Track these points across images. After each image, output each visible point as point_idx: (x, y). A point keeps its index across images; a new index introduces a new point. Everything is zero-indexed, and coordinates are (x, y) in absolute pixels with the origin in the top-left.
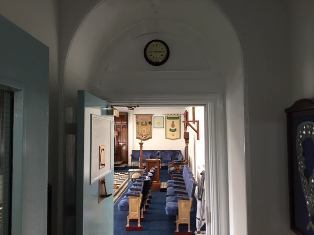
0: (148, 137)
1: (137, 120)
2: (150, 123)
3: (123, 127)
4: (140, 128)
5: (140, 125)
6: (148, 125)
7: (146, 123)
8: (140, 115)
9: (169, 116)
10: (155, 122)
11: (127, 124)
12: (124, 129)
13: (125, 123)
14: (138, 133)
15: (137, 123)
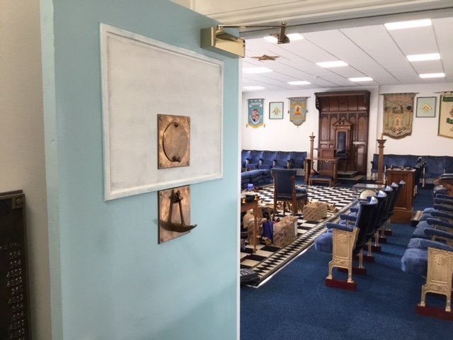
0: (404, 132)
1: (385, 104)
2: (410, 108)
3: (361, 115)
4: (390, 118)
5: (391, 113)
6: (405, 113)
7: (402, 108)
8: (392, 94)
9: (448, 95)
10: (419, 106)
11: (368, 111)
12: (362, 119)
13: (365, 108)
14: (386, 125)
15: (386, 109)
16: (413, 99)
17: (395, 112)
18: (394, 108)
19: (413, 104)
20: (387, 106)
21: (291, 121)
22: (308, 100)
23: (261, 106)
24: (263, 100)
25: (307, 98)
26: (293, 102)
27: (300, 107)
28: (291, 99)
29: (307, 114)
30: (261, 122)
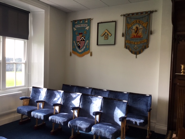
21: (126, 47)
23: (87, 28)
24: (90, 20)
25: (152, 12)
26: (129, 20)
29: (151, 36)
30: (87, 50)
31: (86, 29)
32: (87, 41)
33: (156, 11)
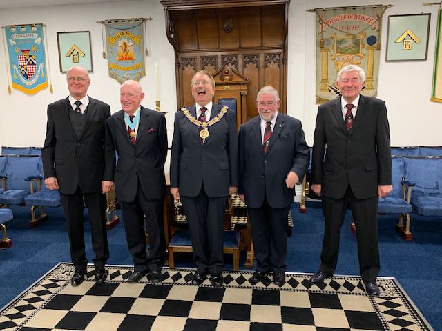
2: (373, 41)
3: (270, 58)
4: (332, 63)
5: (333, 52)
7: (357, 42)
12: (272, 67)
14: (322, 81)
15: (321, 45)
16: (379, 18)
17: (341, 51)
18: (339, 42)
19: (379, 31)
20: (326, 35)
21: (112, 76)
22: (147, 24)
23: (38, 41)
25: (144, 20)
26: (112, 31)
27: (130, 43)
28: (107, 24)
29: (148, 59)
30: (43, 82)
31: (36, 42)
32: (41, 65)
33: (151, 19)
